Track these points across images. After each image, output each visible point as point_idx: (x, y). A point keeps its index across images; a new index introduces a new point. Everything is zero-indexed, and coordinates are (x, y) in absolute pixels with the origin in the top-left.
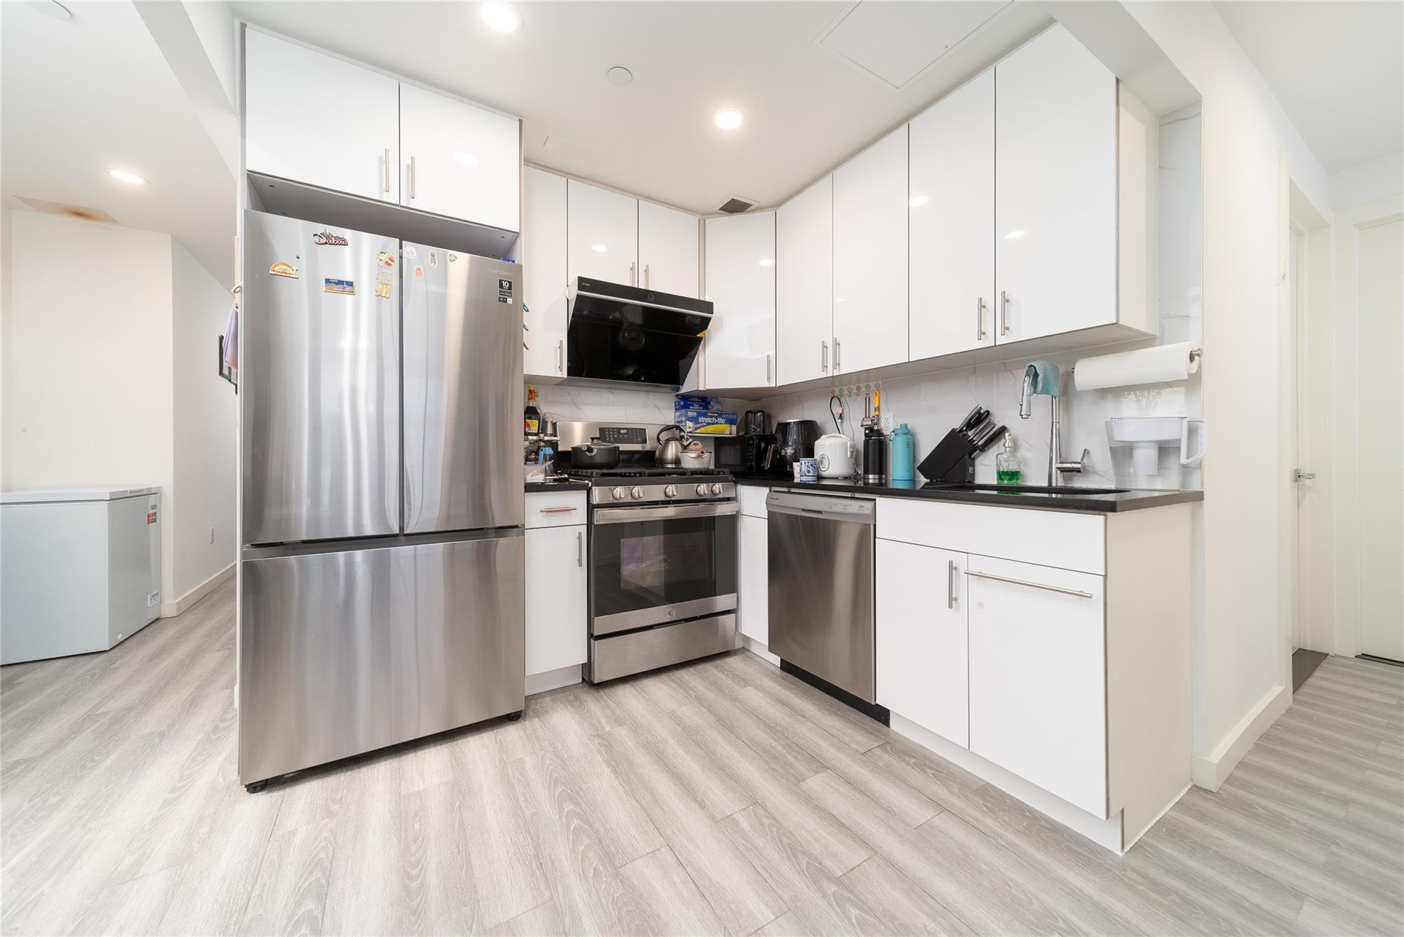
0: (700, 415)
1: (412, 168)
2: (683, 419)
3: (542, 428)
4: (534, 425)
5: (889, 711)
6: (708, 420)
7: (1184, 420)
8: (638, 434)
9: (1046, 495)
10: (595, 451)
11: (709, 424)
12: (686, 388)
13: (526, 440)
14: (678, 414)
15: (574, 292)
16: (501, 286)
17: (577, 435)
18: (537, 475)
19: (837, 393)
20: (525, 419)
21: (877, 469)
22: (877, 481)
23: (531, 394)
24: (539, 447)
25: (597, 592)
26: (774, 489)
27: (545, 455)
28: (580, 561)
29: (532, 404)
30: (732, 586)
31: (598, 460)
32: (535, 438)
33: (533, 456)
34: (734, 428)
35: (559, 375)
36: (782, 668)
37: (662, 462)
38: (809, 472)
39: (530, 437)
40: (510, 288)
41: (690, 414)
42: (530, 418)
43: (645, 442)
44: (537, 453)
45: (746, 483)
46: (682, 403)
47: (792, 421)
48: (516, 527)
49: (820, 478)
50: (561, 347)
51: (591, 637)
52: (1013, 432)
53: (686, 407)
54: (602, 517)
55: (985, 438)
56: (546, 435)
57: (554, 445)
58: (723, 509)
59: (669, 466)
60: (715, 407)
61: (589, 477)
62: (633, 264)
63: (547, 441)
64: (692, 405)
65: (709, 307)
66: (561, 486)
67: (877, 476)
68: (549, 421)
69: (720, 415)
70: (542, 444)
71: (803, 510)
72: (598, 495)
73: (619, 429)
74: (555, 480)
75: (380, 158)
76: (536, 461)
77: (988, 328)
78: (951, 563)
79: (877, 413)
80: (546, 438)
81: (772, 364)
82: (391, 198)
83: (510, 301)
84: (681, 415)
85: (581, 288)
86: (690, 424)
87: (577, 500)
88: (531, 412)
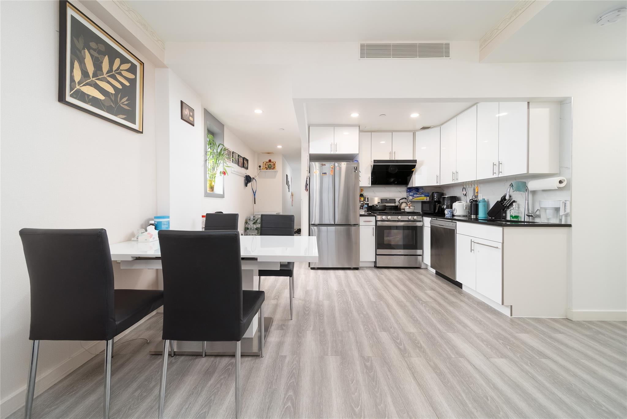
0: (414, 194)
1: (336, 145)
2: (409, 195)
3: (365, 200)
4: (362, 199)
5: (462, 284)
6: (418, 195)
7: (561, 201)
8: (393, 201)
9: (523, 223)
10: (379, 206)
11: (418, 197)
12: (409, 186)
13: (360, 203)
14: (407, 194)
15: (373, 164)
16: (354, 168)
17: (376, 201)
18: (362, 212)
19: (465, 187)
20: (360, 197)
21: (475, 213)
22: (475, 217)
23: (362, 190)
24: (364, 205)
25: (377, 244)
26: (433, 218)
27: (365, 207)
28: (373, 234)
29: (362, 193)
30: (421, 248)
31: (380, 208)
32: (363, 202)
33: (362, 207)
34: (428, 198)
35: (369, 186)
36: (436, 274)
37: (400, 209)
38: (448, 214)
39: (361, 202)
40: (356, 168)
41: (411, 194)
42: (361, 197)
43: (395, 203)
44: (363, 206)
45: (426, 216)
46: (409, 190)
47: (447, 196)
48: (358, 224)
49: (453, 216)
50: (369, 178)
51: (376, 255)
52: (518, 202)
53: (410, 192)
54: (379, 223)
55: (509, 204)
56: (365, 201)
57: (368, 204)
58: (419, 224)
59: (402, 210)
60: (421, 191)
61: (376, 213)
62: (390, 152)
63: (366, 203)
64: (412, 191)
65: (415, 161)
66: (369, 215)
67: (475, 216)
68: (366, 197)
69: (422, 194)
70: (364, 204)
71: (439, 225)
72: (379, 218)
73: (387, 199)
74: (367, 214)
75: (331, 145)
76: (363, 208)
77: (496, 170)
78: (471, 240)
79: (477, 194)
80: (365, 202)
81: (438, 177)
82: (332, 153)
83: (356, 171)
84: (408, 194)
85: (374, 163)
86: (411, 197)
87: (373, 219)
88: (361, 195)
